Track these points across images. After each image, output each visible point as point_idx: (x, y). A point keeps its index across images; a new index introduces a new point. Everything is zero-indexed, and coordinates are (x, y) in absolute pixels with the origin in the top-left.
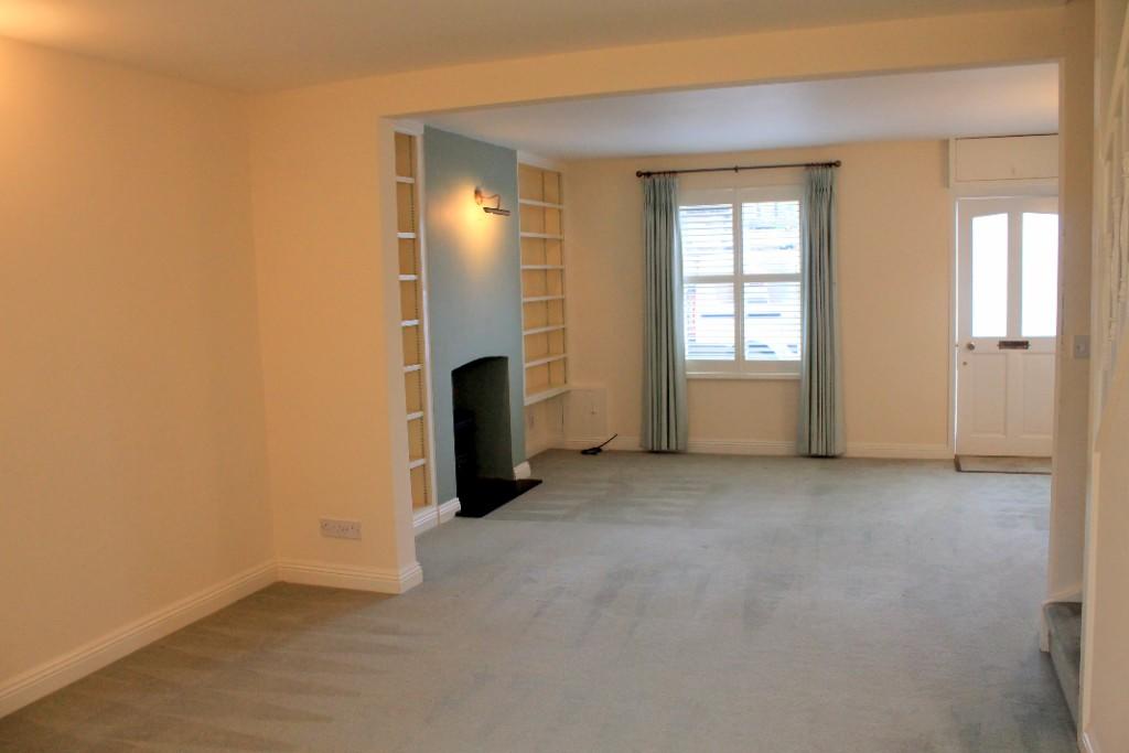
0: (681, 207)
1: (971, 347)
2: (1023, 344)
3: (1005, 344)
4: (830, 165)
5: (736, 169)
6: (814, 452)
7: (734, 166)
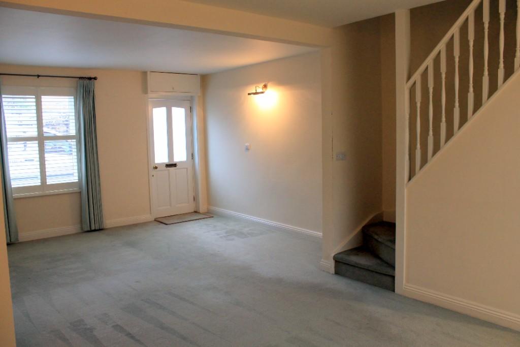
0: (3, 96)
1: (156, 168)
2: (174, 165)
3: (168, 166)
4: (90, 79)
5: (38, 76)
6: (93, 228)
7: (36, 74)
